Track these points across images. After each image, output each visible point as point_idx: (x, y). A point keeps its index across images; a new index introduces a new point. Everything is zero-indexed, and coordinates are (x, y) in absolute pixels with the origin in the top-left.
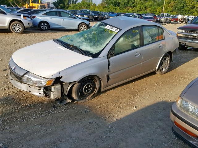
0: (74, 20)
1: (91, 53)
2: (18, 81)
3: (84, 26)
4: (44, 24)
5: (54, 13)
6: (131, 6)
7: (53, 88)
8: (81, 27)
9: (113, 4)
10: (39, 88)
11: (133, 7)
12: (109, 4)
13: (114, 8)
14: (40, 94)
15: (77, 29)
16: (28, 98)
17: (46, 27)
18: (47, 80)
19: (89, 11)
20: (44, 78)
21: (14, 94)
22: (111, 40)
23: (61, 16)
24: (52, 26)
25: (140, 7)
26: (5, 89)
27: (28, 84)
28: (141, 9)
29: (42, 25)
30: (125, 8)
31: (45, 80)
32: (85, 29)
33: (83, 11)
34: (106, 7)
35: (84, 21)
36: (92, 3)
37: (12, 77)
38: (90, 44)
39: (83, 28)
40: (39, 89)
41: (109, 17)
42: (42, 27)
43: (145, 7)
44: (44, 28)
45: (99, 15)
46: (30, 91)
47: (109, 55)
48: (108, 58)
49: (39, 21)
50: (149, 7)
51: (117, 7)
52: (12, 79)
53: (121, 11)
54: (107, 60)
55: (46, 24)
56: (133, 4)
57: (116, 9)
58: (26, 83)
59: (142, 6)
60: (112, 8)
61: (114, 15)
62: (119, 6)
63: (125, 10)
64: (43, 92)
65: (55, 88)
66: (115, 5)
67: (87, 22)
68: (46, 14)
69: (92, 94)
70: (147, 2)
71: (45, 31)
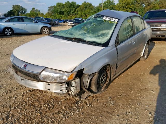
0: (36, 25)
1: (99, 43)
2: (31, 80)
3: (46, 29)
4: (8, 30)
5: (16, 19)
6: (73, 14)
7: (73, 82)
8: (44, 30)
9: (58, 13)
10: (61, 84)
11: (75, 15)
12: (54, 13)
13: (60, 16)
14: (61, 90)
15: (40, 32)
16: (40, 98)
17: (10, 32)
18: (69, 74)
19: (43, 18)
20: (65, 72)
21: (21, 96)
22: (114, 29)
23: (24, 22)
24: (16, 31)
25: (81, 14)
26: (7, 92)
27: (46, 81)
28: (82, 16)
29: (6, 31)
30: (69, 15)
31: (67, 74)
32: (47, 32)
33: (37, 18)
34: (52, 15)
35: (46, 25)
36: (40, 13)
37: (22, 77)
38: (94, 35)
39: (46, 31)
40: (61, 86)
41: (59, 23)
42: (6, 33)
43: (85, 15)
44: (8, 33)
45: (51, 21)
46: (49, 90)
47: (116, 43)
48: (116, 46)
49: (3, 27)
50: (88, 14)
51: (62, 15)
52: (23, 79)
53: (66, 18)
54: (115, 48)
55: (9, 30)
56: (75, 13)
57: (61, 17)
58: (44, 81)
59: (82, 13)
60: (58, 16)
61: (62, 21)
62: (63, 14)
63: (69, 17)
64: (65, 88)
65: (75, 82)
66: (60, 14)
67: (49, 26)
68: (9, 21)
69: (105, 85)
70: (86, 10)
71: (10, 36)
